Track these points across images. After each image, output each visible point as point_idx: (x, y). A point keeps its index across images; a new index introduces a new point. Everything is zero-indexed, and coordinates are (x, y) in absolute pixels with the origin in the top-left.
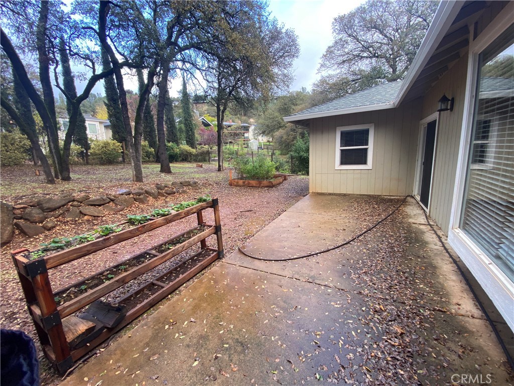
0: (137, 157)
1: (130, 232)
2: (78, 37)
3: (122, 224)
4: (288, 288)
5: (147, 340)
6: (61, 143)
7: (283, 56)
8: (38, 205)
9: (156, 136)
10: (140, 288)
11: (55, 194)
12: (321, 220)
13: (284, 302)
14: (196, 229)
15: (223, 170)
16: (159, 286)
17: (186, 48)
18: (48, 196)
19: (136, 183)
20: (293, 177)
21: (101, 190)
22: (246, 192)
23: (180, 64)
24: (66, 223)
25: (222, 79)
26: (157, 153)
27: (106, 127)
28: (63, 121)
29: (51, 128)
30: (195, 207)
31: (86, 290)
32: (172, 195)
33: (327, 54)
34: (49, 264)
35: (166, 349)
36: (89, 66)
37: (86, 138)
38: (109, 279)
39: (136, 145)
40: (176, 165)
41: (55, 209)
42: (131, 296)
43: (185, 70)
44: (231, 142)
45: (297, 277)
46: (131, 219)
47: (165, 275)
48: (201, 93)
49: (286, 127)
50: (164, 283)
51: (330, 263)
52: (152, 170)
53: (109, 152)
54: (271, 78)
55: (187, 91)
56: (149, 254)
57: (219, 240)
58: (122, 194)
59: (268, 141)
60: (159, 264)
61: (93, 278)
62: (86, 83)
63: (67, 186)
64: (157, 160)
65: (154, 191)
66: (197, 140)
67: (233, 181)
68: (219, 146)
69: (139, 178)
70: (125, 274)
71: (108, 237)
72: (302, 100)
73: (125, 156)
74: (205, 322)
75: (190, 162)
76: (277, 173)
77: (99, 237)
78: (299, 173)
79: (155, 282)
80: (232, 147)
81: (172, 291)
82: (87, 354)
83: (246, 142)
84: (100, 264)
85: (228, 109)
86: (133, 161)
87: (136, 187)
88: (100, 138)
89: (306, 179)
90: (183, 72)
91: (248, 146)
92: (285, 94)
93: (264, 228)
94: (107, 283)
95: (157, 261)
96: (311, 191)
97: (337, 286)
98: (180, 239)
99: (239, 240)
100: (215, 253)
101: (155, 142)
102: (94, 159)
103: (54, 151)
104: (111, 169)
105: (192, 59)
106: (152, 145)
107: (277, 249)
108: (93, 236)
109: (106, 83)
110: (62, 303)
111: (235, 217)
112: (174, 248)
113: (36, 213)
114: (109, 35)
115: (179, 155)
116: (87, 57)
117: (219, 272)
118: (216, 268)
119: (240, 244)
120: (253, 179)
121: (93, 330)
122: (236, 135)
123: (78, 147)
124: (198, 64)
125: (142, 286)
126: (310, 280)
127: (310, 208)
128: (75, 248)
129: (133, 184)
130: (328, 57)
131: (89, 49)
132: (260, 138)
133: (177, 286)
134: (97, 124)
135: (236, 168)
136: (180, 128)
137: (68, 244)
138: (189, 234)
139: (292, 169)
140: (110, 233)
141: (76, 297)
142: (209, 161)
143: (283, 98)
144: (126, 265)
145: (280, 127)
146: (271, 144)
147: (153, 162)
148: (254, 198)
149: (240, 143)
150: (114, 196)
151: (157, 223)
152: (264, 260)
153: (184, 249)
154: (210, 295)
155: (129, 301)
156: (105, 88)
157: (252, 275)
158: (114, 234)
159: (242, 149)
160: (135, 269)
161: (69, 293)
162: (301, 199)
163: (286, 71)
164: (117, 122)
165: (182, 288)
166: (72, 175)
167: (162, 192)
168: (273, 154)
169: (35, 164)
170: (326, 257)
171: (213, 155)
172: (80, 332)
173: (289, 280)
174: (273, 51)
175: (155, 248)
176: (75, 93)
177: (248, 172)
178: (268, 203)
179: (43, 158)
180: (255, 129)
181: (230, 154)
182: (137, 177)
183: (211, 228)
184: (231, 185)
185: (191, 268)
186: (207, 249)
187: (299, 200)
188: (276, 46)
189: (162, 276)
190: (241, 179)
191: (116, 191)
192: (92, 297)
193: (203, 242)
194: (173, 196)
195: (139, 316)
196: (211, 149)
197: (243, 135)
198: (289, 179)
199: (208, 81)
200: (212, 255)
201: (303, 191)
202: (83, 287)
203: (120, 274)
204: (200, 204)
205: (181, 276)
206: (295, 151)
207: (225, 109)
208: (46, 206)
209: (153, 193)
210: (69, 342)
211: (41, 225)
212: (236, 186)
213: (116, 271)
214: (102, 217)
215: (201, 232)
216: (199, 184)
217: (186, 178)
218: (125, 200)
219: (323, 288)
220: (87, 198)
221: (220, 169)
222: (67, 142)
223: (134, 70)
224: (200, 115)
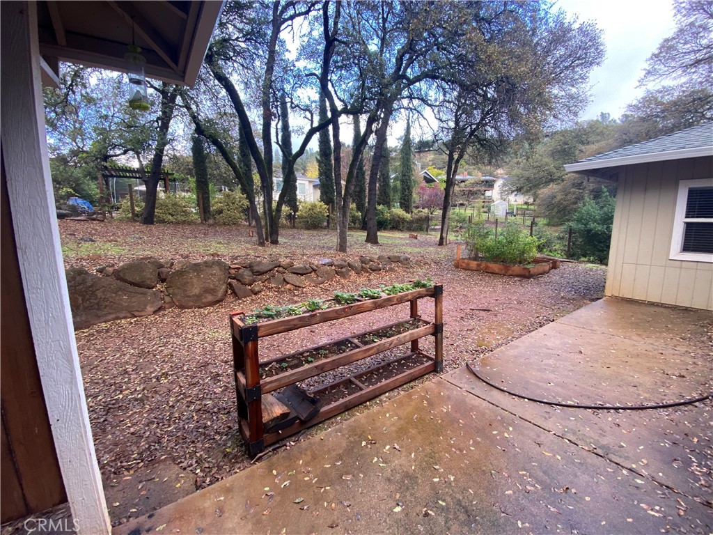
0: (343, 223)
1: (336, 311)
2: (300, 87)
3: (328, 301)
4: (554, 453)
5: (341, 452)
6: (274, 205)
7: (570, 66)
8: (250, 267)
9: (365, 197)
10: (335, 382)
11: (264, 258)
12: (630, 349)
13: (545, 472)
14: (407, 322)
15: (446, 244)
16: (356, 385)
17: (418, 79)
18: (258, 259)
19: (339, 253)
20: (570, 265)
21: (305, 258)
22: (481, 280)
23: (405, 102)
24: (270, 289)
25: (461, 114)
26: (364, 217)
27: (315, 187)
28: (278, 179)
29: (267, 188)
30: (411, 293)
31: (286, 369)
32: (377, 272)
33: (661, 52)
34: (260, 331)
35: (361, 472)
36: (308, 119)
37: (295, 199)
38: (309, 362)
39: (344, 208)
40: (384, 234)
41: (262, 273)
42: (326, 389)
43: (411, 109)
44: (462, 205)
45: (573, 438)
46: (337, 296)
47: (365, 374)
48: (428, 137)
49: (563, 180)
50: (363, 384)
51: (645, 433)
52: (357, 237)
53: (315, 215)
54: (546, 103)
55: (411, 136)
56: (351, 343)
57: (438, 345)
58: (324, 265)
59: (526, 203)
60: (361, 357)
61: (293, 356)
62: (303, 138)
63: (274, 250)
64: (364, 227)
65: (358, 264)
66: (414, 202)
67: (460, 262)
68: (445, 210)
69: (342, 247)
70: (325, 361)
71: (314, 313)
72: (602, 134)
73: (331, 220)
74: (413, 456)
75: (402, 231)
76: (539, 255)
77: (305, 312)
78: (583, 259)
79: (353, 379)
80: (462, 211)
81: (373, 397)
82: (277, 442)
83: (486, 204)
84: (297, 341)
85: (466, 156)
86: (338, 227)
87: (338, 258)
88: (308, 199)
89: (596, 270)
90: (409, 113)
91: (489, 210)
92: (568, 126)
93: (511, 343)
94: (306, 366)
95: (359, 354)
96: (608, 292)
97: (656, 477)
98: (387, 332)
99: (467, 352)
100: (430, 362)
101: (363, 205)
102: (300, 222)
103: (267, 212)
104: (315, 234)
105: (423, 93)
106: (359, 208)
107: (534, 382)
108: (300, 309)
109: (321, 136)
110: (264, 377)
111: (462, 315)
112: (379, 342)
113: (247, 275)
114: (330, 80)
115: (389, 222)
116: (307, 109)
117: (436, 390)
118: (431, 382)
119: (468, 358)
120: (495, 262)
121: (287, 417)
122: (471, 193)
123: (287, 208)
124: (429, 98)
125: (337, 381)
126: (599, 451)
127: (605, 324)
128: (284, 319)
129: (335, 254)
130: (664, 57)
131: (309, 99)
132: (512, 198)
133: (378, 393)
134: (307, 183)
135: (467, 243)
136: (395, 187)
137: (278, 314)
138: (399, 327)
139: (569, 250)
140: (316, 309)
141: (277, 374)
142: (427, 231)
143: (563, 133)
144: (326, 350)
145: (552, 180)
146: (532, 207)
147: (358, 228)
148: (495, 292)
149: (477, 205)
150: (317, 266)
151: (365, 305)
152: (510, 393)
153: (392, 346)
154: (421, 420)
155: (324, 394)
156: (319, 142)
157: (487, 411)
158: (320, 311)
159: (479, 214)
160: (335, 357)
161: (271, 367)
162: (586, 304)
163: (574, 90)
164: (326, 180)
165: (383, 397)
166: (279, 239)
167: (367, 267)
168: (533, 223)
169: (250, 225)
170: (637, 419)
171: (434, 222)
172: (275, 415)
173: (557, 440)
174: (552, 61)
175: (358, 337)
176: (291, 150)
177: (489, 250)
178: (520, 303)
179: (257, 219)
180: (504, 185)
181: (458, 221)
182: (341, 246)
183: (428, 326)
184: (457, 266)
185: (397, 375)
186: (420, 353)
187: (581, 307)
188: (561, 51)
189: (361, 374)
190: (476, 258)
191: (319, 261)
192: (292, 379)
193: (415, 343)
194: (378, 274)
195: (332, 417)
196: (431, 213)
197: (483, 194)
198: (561, 267)
199: (441, 120)
200: (427, 364)
201: (592, 292)
202: (284, 365)
203: (319, 358)
204: (418, 289)
205: (384, 382)
206: (579, 221)
207: (461, 156)
208: (256, 268)
209: (356, 268)
210: (264, 422)
211: (249, 288)
212: (466, 269)
213: (316, 354)
214: (303, 288)
215: (414, 328)
216: (411, 261)
217: (395, 252)
218: (327, 272)
219: (625, 472)
220: (291, 265)
221: (443, 242)
222: (280, 204)
223: (351, 117)
224: (422, 168)
